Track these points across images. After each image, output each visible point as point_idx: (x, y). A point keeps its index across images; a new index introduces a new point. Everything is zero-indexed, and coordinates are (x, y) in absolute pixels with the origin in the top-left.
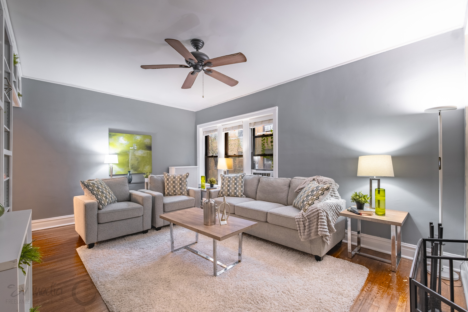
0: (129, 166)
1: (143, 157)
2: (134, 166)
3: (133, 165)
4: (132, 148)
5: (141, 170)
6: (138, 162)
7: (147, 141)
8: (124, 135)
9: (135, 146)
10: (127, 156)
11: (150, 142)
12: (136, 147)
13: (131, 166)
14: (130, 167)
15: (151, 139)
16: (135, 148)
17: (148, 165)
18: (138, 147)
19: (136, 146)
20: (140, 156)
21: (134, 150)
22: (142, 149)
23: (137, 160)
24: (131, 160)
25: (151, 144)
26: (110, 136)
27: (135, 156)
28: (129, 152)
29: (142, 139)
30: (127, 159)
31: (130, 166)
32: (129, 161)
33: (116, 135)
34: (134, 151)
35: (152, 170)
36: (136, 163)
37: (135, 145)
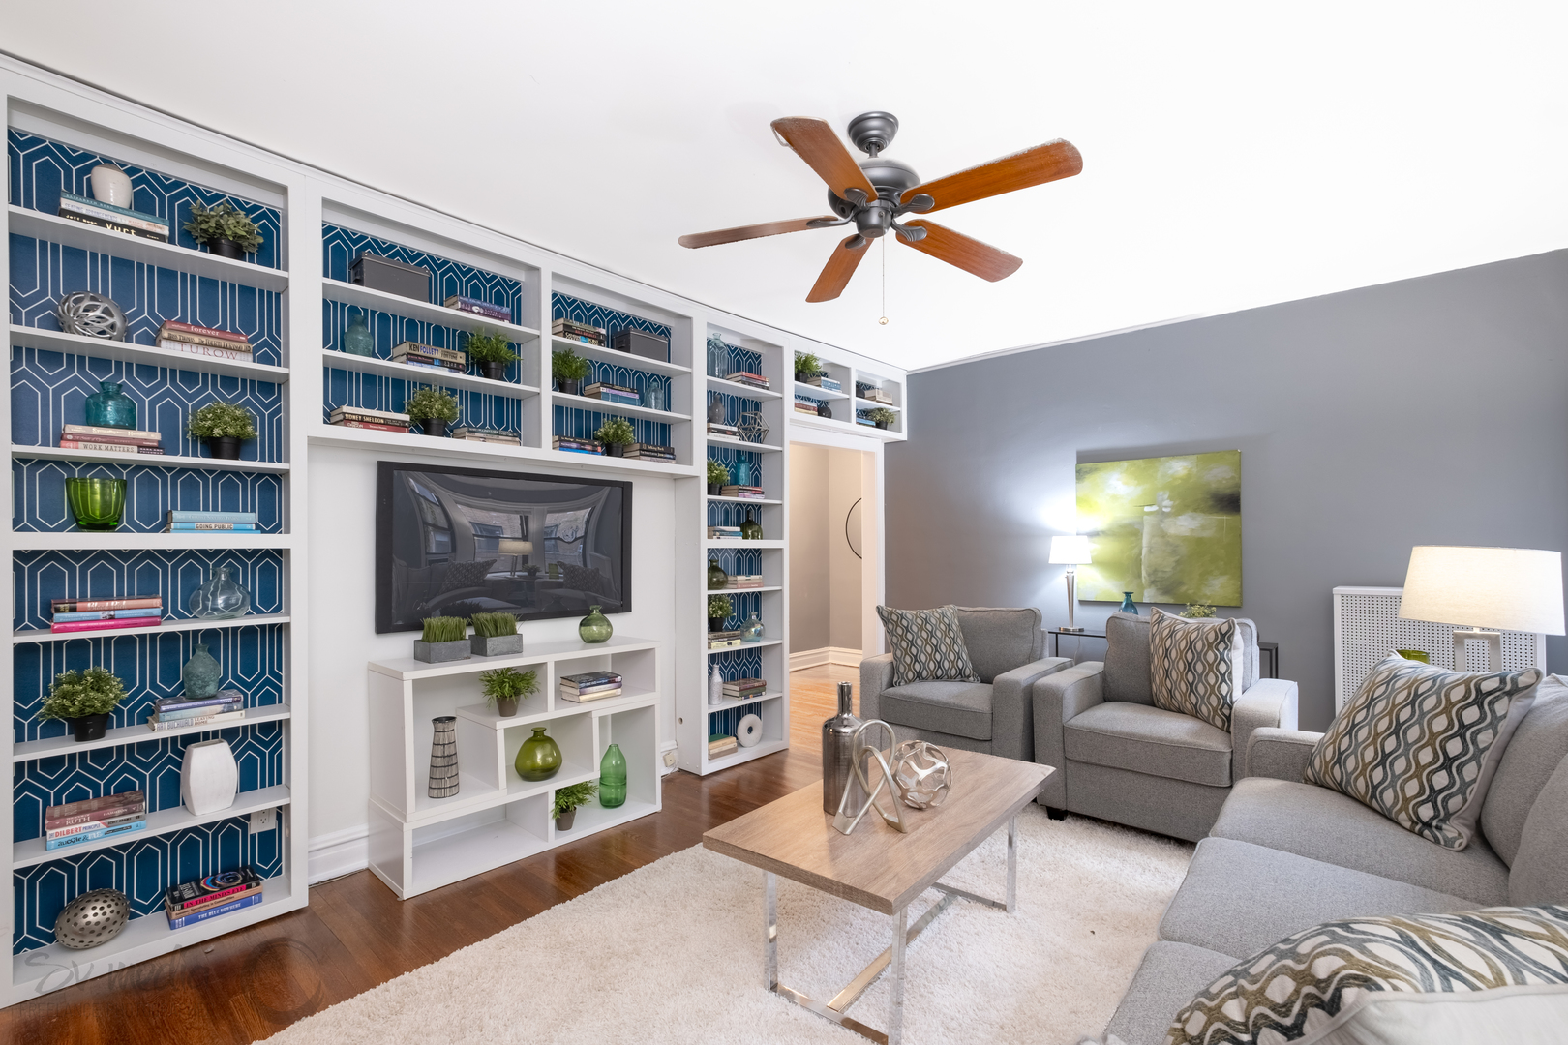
0: (1140, 576)
1: (1200, 541)
2: (1160, 574)
3: (1155, 571)
4: (1154, 508)
5: (1190, 592)
6: (1178, 562)
7: (1219, 476)
8: (1125, 464)
9: (1163, 500)
10: (1133, 538)
11: (1233, 478)
12: (1167, 503)
13: (1149, 575)
14: (1143, 580)
15: (1239, 467)
16: (1164, 509)
17: (1222, 574)
18: (1177, 503)
19: (1171, 498)
20: (1185, 539)
21: (1162, 515)
22: (1195, 510)
23: (1174, 552)
24: (1150, 552)
25: (1238, 486)
26: (1080, 475)
27: (1163, 537)
28: (1141, 523)
29: (1195, 470)
30: (1136, 551)
31: (1144, 573)
32: (1143, 557)
33: (1096, 470)
34: (1161, 521)
35: (1241, 594)
36: (1168, 564)
37: (1166, 496)
